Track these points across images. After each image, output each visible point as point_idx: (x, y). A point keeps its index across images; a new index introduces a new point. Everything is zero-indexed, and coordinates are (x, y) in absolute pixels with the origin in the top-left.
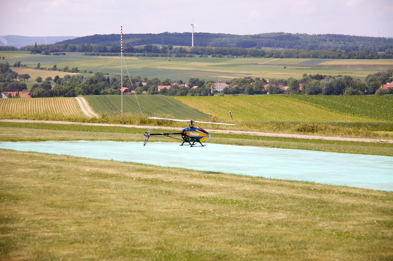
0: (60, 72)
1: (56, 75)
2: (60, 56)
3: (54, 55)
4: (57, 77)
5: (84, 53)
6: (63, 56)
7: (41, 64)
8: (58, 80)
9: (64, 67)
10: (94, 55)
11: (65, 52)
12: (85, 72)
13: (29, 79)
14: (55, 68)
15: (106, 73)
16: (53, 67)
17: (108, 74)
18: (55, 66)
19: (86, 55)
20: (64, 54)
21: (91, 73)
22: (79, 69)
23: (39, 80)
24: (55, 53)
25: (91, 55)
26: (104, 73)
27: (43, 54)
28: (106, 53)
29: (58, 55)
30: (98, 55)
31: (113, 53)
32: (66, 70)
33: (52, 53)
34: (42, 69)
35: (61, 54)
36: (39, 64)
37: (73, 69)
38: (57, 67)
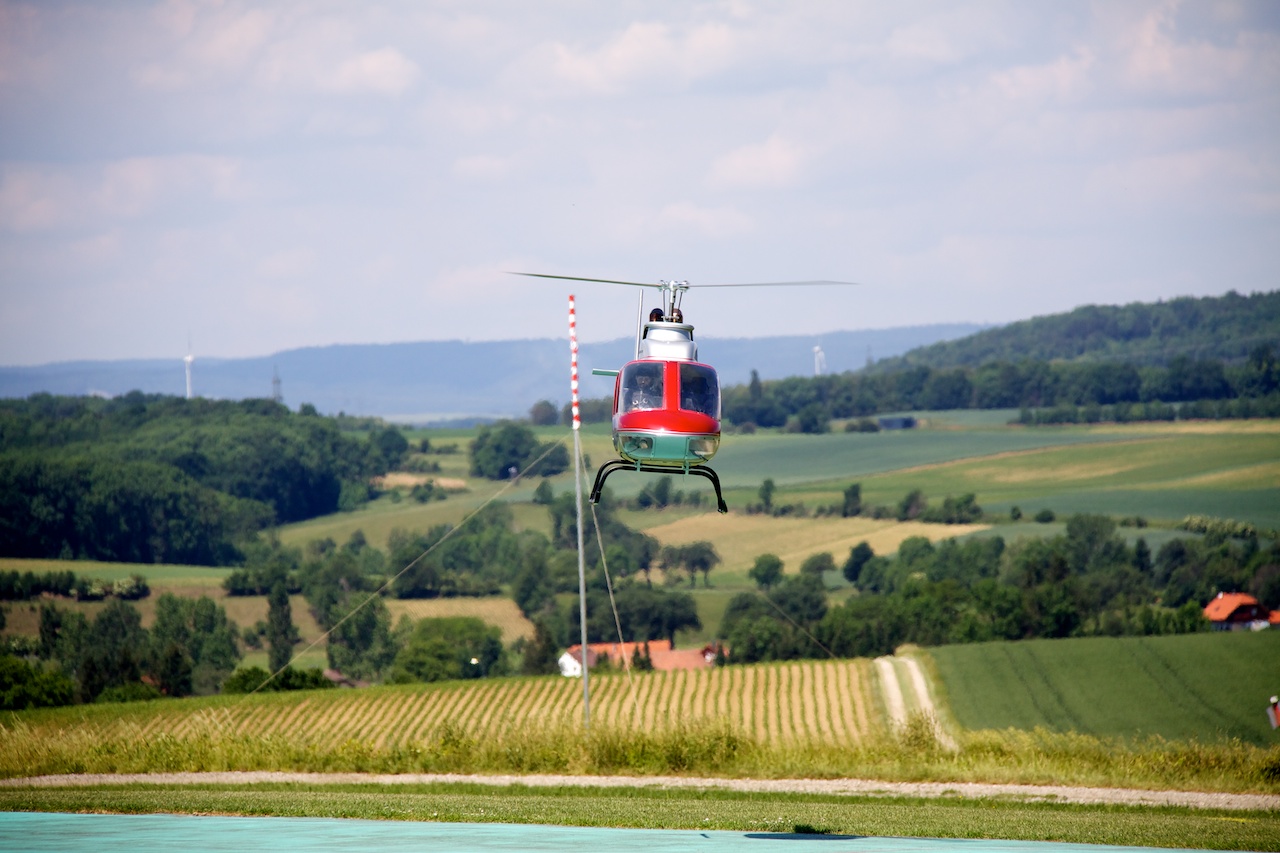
0: (879, 523)
1: (855, 541)
2: (883, 433)
3: (851, 429)
4: (862, 555)
5: (1014, 413)
6: (898, 433)
7: (778, 482)
8: (866, 567)
9: (902, 496)
10: (1072, 419)
11: (915, 415)
12: (1016, 515)
13: (716, 571)
14: (851, 505)
15: (1131, 515)
16: (839, 497)
17: (1141, 524)
18: (853, 493)
19: (1025, 420)
20: (908, 424)
21: (1046, 518)
22: (981, 501)
23: (768, 571)
24: (854, 421)
25: (1055, 420)
26: (1118, 516)
27: (792, 431)
28: (1137, 409)
29: (873, 428)
30: (1093, 419)
31: (1177, 406)
32: (910, 509)
33: (839, 424)
34: (785, 511)
35: (888, 424)
36: (768, 488)
37: (948, 504)
38: (864, 497)
